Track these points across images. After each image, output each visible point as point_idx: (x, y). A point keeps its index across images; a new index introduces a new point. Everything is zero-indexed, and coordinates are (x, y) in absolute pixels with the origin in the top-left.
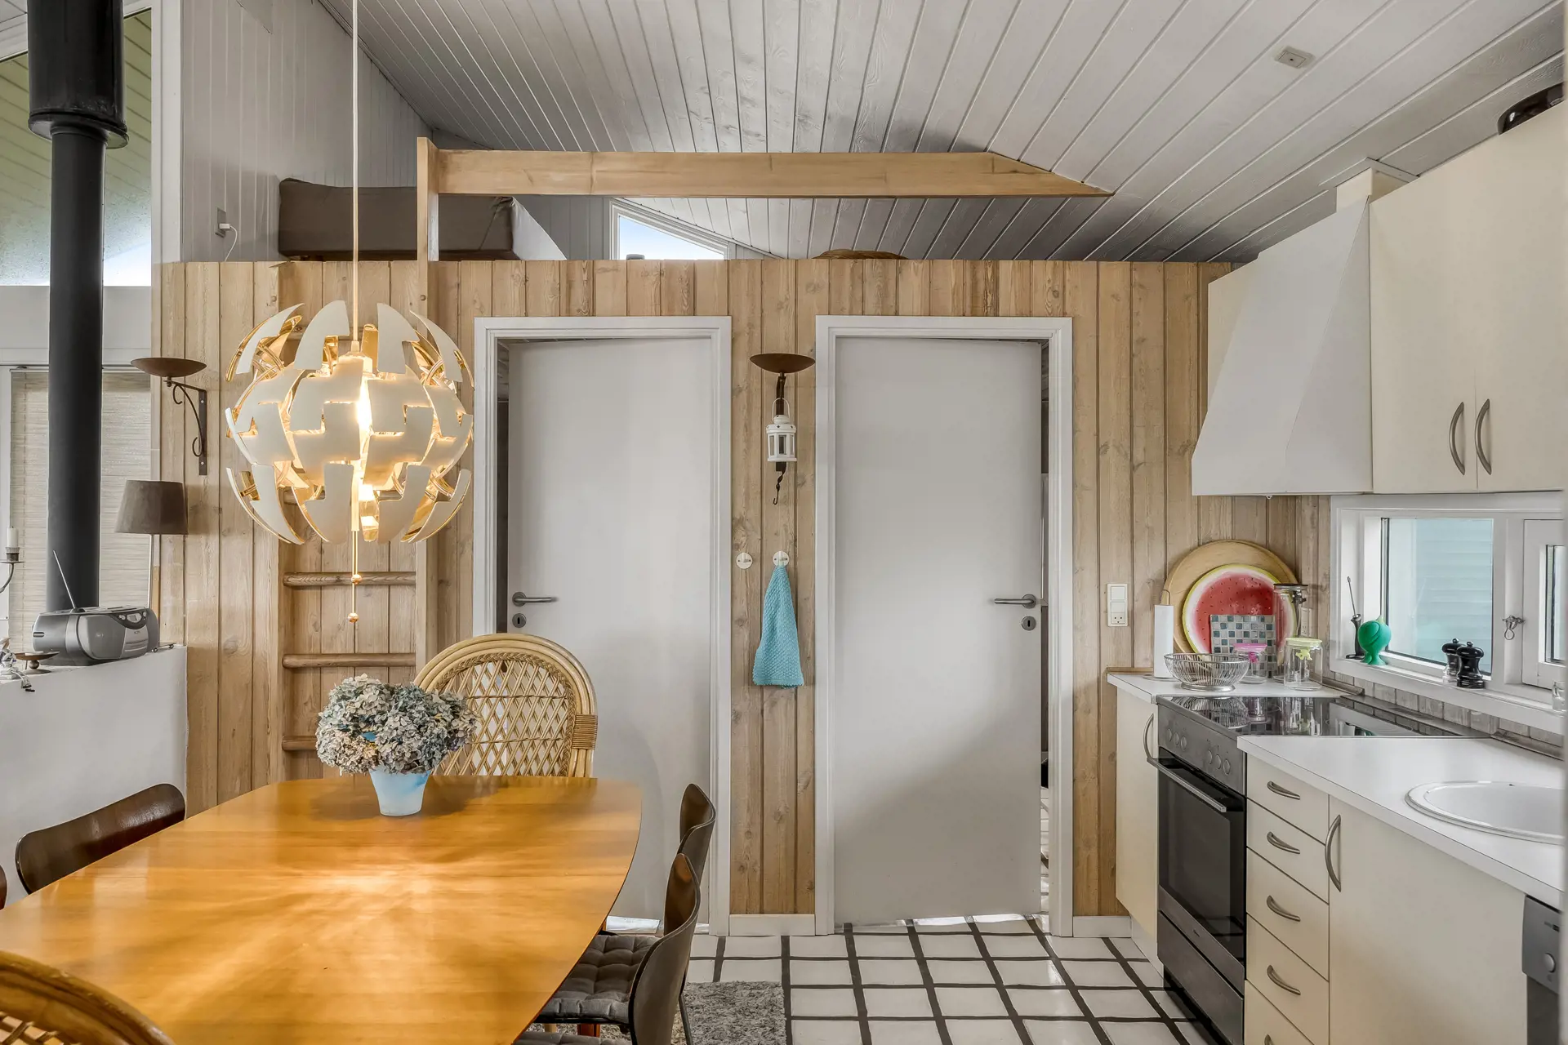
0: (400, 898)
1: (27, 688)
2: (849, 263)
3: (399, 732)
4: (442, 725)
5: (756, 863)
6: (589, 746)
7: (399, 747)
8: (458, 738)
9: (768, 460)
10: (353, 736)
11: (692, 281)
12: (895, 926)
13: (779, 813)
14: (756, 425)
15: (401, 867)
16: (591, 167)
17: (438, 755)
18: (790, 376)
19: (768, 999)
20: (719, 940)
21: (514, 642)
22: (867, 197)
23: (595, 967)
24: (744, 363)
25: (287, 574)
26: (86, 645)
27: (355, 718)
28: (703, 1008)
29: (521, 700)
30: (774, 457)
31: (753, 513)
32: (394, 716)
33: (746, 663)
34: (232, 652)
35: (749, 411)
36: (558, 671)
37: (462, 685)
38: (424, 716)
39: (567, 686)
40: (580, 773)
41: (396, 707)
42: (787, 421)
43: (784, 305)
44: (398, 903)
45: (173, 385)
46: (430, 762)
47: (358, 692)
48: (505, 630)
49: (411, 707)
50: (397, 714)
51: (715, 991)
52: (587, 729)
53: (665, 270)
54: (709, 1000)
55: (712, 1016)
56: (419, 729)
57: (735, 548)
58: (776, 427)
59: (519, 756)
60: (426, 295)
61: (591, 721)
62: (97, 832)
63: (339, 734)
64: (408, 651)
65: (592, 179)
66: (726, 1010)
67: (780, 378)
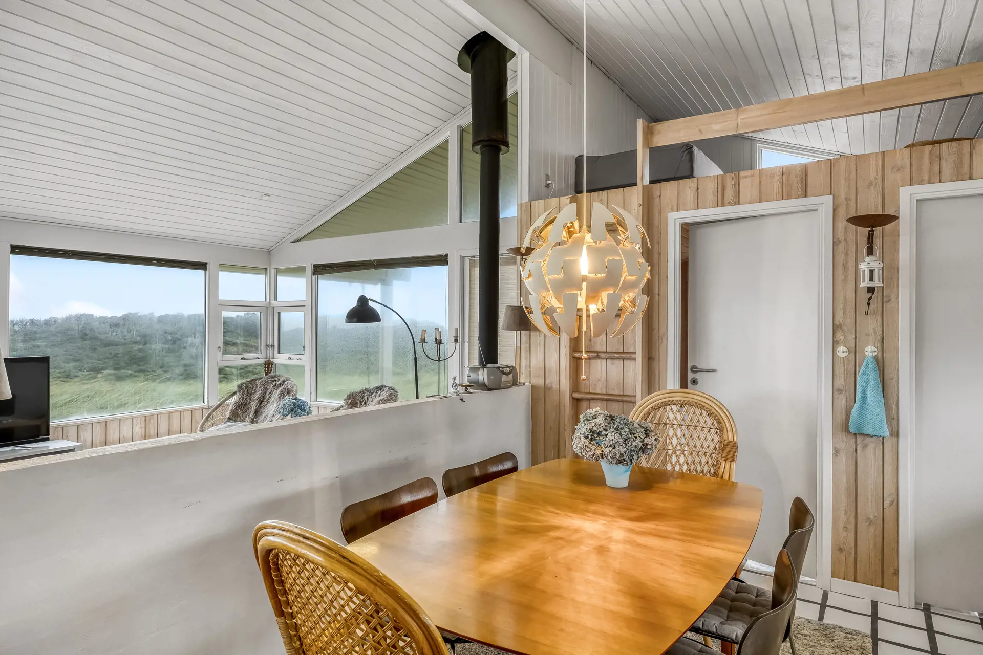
0: (606, 539)
1: (462, 400)
2: (927, 149)
3: (614, 442)
4: (638, 441)
5: (851, 548)
6: (732, 460)
7: (614, 450)
8: (648, 448)
9: (861, 286)
10: (591, 440)
11: (804, 177)
12: (968, 614)
13: (869, 519)
14: (851, 263)
15: (609, 519)
16: (737, 117)
17: (635, 457)
18: (878, 230)
19: (860, 644)
20: (823, 592)
21: (691, 394)
22: (945, 100)
23: (729, 602)
24: (842, 224)
25: (574, 351)
26: (486, 382)
27: (592, 431)
28: (810, 636)
29: (691, 428)
30: (865, 284)
31: (849, 322)
32: (611, 433)
33: (844, 416)
34: (550, 389)
35: (846, 255)
36: (713, 413)
37: (658, 417)
38: (627, 434)
39: (719, 422)
40: (726, 477)
41: (613, 427)
42: (876, 259)
43: (874, 184)
44: (603, 543)
45: (524, 260)
46: (631, 460)
47: (594, 417)
48: (686, 387)
49: (621, 429)
50: (613, 431)
51: (819, 627)
52: (732, 450)
53: (785, 173)
54: (815, 632)
55: (816, 644)
56: (625, 441)
57: (835, 343)
58: (867, 264)
59: (690, 460)
60: (641, 203)
61: (734, 446)
62: (477, 472)
63: (583, 439)
64: (633, 394)
65: (738, 124)
66: (827, 643)
67: (870, 231)
